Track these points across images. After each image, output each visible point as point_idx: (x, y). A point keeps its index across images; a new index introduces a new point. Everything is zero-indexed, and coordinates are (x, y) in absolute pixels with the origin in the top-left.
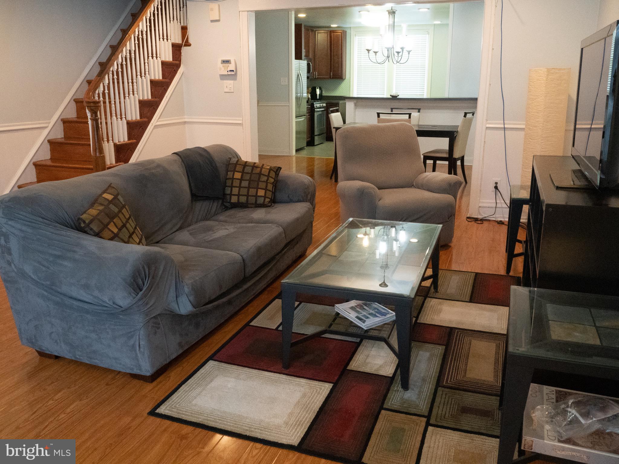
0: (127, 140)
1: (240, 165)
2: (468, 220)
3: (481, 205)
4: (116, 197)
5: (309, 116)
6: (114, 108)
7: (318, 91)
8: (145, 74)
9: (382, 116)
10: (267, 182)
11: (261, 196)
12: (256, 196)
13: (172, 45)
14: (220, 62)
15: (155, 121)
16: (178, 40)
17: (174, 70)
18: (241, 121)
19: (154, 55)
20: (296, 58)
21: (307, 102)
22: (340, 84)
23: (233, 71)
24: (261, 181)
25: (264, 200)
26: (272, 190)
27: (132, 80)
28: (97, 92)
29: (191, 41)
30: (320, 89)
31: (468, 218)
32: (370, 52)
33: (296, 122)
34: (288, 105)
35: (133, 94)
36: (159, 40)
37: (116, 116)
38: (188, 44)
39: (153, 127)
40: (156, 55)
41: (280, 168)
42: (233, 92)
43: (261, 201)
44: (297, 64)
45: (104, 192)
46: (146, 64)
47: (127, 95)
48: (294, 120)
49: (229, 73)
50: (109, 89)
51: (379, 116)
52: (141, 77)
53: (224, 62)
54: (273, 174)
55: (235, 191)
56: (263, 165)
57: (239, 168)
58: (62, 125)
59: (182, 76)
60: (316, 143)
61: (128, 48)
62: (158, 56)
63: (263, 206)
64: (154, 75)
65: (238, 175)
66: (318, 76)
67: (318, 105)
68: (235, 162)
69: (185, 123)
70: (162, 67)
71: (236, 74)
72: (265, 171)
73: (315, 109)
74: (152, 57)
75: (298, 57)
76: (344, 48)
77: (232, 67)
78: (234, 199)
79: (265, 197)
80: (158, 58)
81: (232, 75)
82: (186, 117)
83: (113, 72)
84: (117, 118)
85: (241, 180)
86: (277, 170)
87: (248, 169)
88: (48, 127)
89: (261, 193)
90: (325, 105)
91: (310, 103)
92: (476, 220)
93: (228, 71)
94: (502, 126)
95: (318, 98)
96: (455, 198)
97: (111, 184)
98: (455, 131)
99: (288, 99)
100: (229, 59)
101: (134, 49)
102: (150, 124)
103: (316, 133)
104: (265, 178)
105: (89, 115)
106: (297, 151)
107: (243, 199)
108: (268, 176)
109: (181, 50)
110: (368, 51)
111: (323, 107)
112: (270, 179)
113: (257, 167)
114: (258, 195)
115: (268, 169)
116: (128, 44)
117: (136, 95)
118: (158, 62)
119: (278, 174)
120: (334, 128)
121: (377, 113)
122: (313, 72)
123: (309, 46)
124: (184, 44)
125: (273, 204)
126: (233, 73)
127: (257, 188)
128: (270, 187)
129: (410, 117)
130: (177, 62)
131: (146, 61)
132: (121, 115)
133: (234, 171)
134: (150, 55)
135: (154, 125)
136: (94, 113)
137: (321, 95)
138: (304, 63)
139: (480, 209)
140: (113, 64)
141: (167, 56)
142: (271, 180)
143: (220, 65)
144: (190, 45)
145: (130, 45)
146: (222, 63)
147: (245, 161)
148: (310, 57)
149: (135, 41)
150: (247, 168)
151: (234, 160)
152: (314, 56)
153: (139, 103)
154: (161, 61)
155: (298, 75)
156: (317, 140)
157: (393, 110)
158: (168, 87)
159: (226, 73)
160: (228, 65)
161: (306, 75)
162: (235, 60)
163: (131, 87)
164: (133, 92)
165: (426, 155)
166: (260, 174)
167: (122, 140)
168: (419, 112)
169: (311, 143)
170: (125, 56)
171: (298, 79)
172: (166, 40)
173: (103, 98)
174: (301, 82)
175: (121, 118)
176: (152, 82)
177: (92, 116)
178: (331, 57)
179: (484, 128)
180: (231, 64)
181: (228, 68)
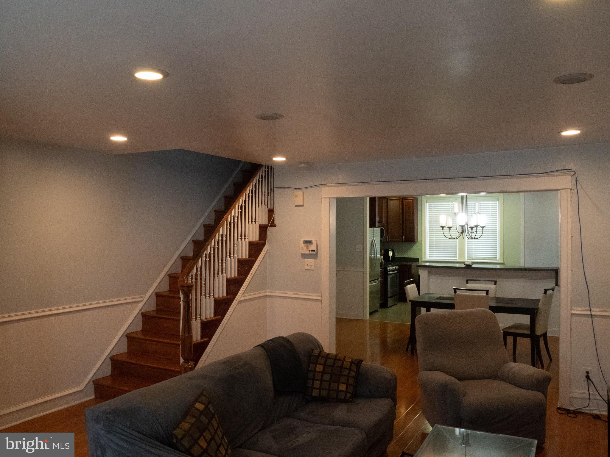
0: (213, 316)
1: (323, 357)
2: (559, 411)
3: (571, 395)
4: (206, 408)
5: (382, 279)
6: (204, 288)
7: (391, 253)
8: (234, 254)
9: (458, 292)
10: (348, 376)
11: (343, 391)
12: (338, 391)
13: (259, 226)
14: (302, 242)
15: (240, 296)
16: (264, 221)
17: (260, 249)
18: (321, 298)
19: (242, 237)
20: (370, 227)
21: (381, 266)
22: (412, 247)
23: (314, 251)
24: (343, 375)
25: (346, 395)
26: (354, 384)
27: (222, 260)
28: (190, 274)
29: (276, 222)
30: (393, 251)
31: (558, 408)
32: (444, 228)
33: (370, 286)
34: (362, 270)
35: (222, 273)
36: (248, 223)
37: (205, 294)
38: (273, 225)
39: (237, 302)
40: (245, 236)
41: (362, 361)
42: (313, 270)
43: (342, 396)
44: (372, 231)
45: (197, 400)
46: (236, 245)
47: (216, 275)
48: (368, 284)
49: (311, 253)
50: (201, 271)
51: (455, 292)
52: (230, 257)
53: (306, 242)
54: (354, 368)
55: (317, 384)
56: (345, 357)
57: (321, 360)
58: (156, 298)
59: (266, 253)
60: (389, 305)
61: (221, 233)
62: (247, 237)
63: (344, 401)
64: (242, 254)
65: (320, 368)
66: (390, 239)
67: (391, 268)
68: (317, 354)
69: (267, 296)
70: (249, 247)
71: (317, 253)
72: (346, 365)
73: (388, 272)
74: (241, 239)
75: (372, 225)
76: (415, 212)
77: (313, 247)
78: (315, 393)
79: (346, 392)
80: (247, 239)
81: (314, 254)
82: (267, 291)
83: (206, 255)
84: (206, 297)
85: (323, 373)
86: (358, 363)
87: (330, 362)
88: (143, 301)
89: (343, 387)
90: (397, 267)
91: (383, 266)
92: (568, 411)
93: (309, 251)
94: (589, 313)
95: (390, 259)
96: (545, 395)
97: (203, 391)
98: (536, 309)
99: (363, 265)
100: (311, 240)
101: (225, 233)
102: (235, 300)
103: (389, 294)
104: (346, 372)
105: (182, 296)
106: (371, 314)
107: (324, 393)
108: (350, 370)
109: (267, 230)
110: (443, 227)
111: (396, 270)
112: (351, 372)
113: (339, 360)
114: (340, 389)
115: (349, 362)
116: (221, 230)
117: (224, 274)
118: (246, 242)
119: (360, 367)
120: (410, 301)
121: (454, 288)
122: (386, 236)
123: (382, 213)
124: (270, 225)
125: (354, 399)
126: (314, 253)
127: (339, 382)
128: (351, 381)
129: (487, 294)
130: (263, 241)
131: (236, 243)
132: (210, 294)
133: (316, 363)
134: (239, 237)
135: (238, 301)
136: (187, 296)
137: (393, 256)
138: (378, 230)
139: (571, 399)
140: (207, 248)
141: (254, 237)
142: (353, 374)
143: (302, 245)
144: (275, 226)
145: (223, 230)
146: (304, 244)
147: (328, 352)
148: (383, 222)
149: (227, 226)
150: (329, 360)
151: (316, 352)
152: (387, 222)
153: (226, 281)
154: (249, 241)
155: (372, 242)
156: (390, 302)
157: (469, 281)
158: (253, 264)
159: (307, 252)
160: (309, 245)
161: (380, 239)
162: (316, 241)
163: (220, 267)
164: (222, 271)
165: (506, 330)
166: (342, 368)
167: (208, 317)
168: (495, 284)
169: (384, 305)
170: (217, 240)
171: (372, 245)
172: (254, 223)
173: (195, 279)
174: (375, 248)
175: (209, 297)
176: (239, 261)
177: (184, 298)
178: (403, 222)
179: (569, 315)
180: (312, 244)
181: (310, 248)
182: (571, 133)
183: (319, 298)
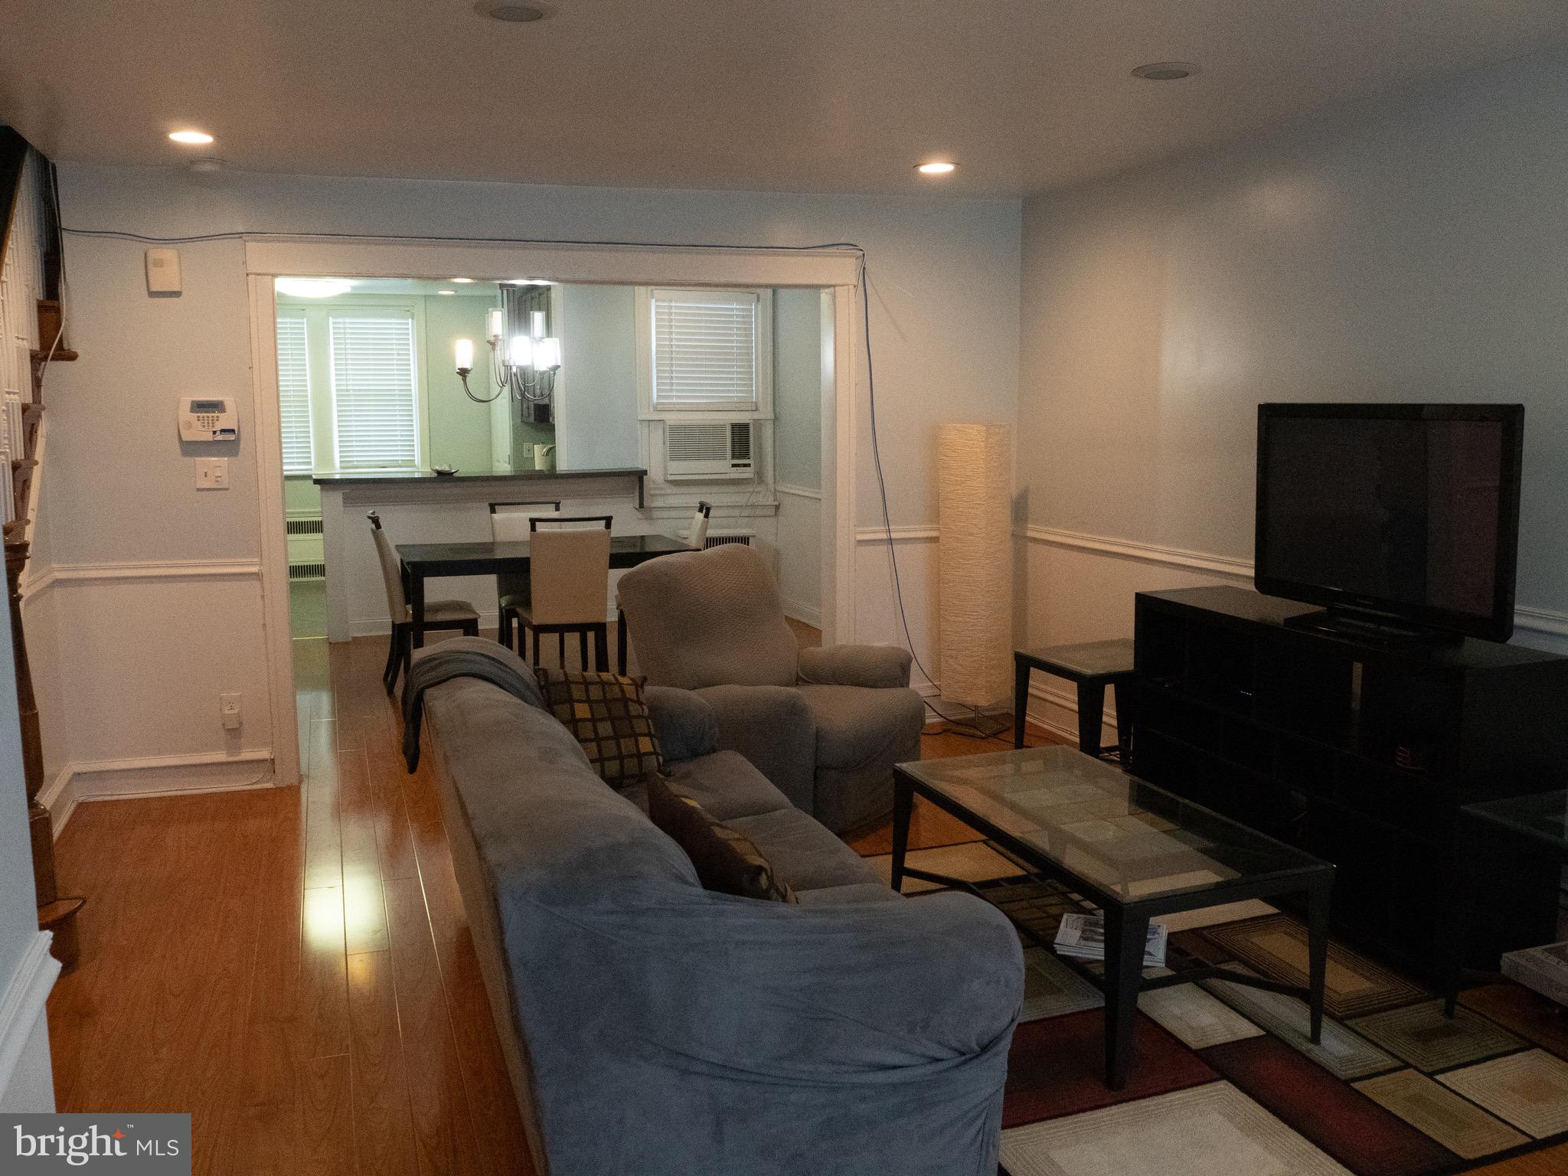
9: (541, 528)
12: (639, 755)
13: (30, 355)
14: (185, 406)
15: (26, 584)
18: (257, 568)
23: (231, 431)
29: (76, 346)
38: (62, 353)
42: (226, 490)
49: (219, 437)
51: (533, 528)
53: (200, 407)
57: (577, 692)
65: (582, 710)
70: (23, 423)
71: (241, 440)
72: (629, 692)
77: (225, 421)
79: (656, 753)
80: (17, 397)
81: (231, 442)
85: (594, 720)
87: (596, 692)
93: (215, 432)
94: (884, 536)
100: (221, 399)
104: (637, 709)
108: (639, 702)
109: (42, 369)
118: (16, 408)
124: (52, 354)
126: (232, 437)
127: (635, 736)
129: (608, 526)
133: (571, 701)
135: (25, 599)
143: (186, 414)
144: (72, 358)
146: (192, 410)
154: (22, 405)
158: (31, 481)
159: (209, 437)
160: (215, 415)
162: (238, 403)
166: (625, 699)
179: (853, 543)
180: (223, 410)
181: (217, 423)
182: (937, 168)
183: (254, 569)
